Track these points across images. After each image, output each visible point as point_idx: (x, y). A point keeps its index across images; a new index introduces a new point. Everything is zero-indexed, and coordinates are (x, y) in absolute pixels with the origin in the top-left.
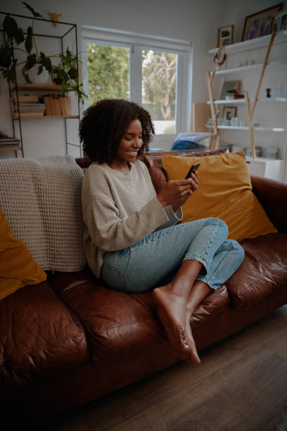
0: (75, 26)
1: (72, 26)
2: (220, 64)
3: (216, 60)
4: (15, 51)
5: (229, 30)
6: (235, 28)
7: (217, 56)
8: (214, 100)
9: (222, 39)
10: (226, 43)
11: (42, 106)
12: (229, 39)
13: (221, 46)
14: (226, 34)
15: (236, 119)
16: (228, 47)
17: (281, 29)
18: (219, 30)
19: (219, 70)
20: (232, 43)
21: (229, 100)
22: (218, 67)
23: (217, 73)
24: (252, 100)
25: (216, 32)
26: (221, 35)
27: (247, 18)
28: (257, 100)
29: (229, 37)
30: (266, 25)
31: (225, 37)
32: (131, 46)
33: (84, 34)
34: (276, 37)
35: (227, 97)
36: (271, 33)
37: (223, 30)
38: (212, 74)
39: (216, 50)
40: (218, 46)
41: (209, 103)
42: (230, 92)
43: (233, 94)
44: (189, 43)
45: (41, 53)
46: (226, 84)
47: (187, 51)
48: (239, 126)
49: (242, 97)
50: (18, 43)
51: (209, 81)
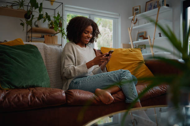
0: (62, 3)
1: (61, 4)
2: (135, 23)
3: (133, 22)
4: (33, 12)
5: (138, 8)
6: (141, 7)
7: (132, 20)
8: (132, 42)
9: (135, 12)
10: (136, 14)
11: (43, 39)
12: (138, 12)
13: (134, 15)
14: (137, 10)
15: (145, 50)
16: (137, 15)
17: (163, 5)
18: (133, 8)
19: (134, 26)
20: (140, 13)
21: (141, 41)
22: (133, 25)
23: (133, 28)
24: (152, 39)
25: (132, 9)
26: (134, 10)
27: (147, 2)
28: (154, 39)
29: (139, 11)
30: (156, 5)
31: (136, 11)
32: (89, 15)
33: (66, 9)
34: (160, 9)
35: (139, 40)
36: (158, 7)
37: (135, 8)
38: (131, 28)
39: (132, 17)
40: (133, 15)
41: (130, 43)
42: (141, 36)
43: (142, 37)
44: (118, 14)
45: (46, 13)
46: (139, 33)
47: (118, 18)
48: (147, 53)
49: (147, 38)
50: (35, 9)
51: (130, 32)
